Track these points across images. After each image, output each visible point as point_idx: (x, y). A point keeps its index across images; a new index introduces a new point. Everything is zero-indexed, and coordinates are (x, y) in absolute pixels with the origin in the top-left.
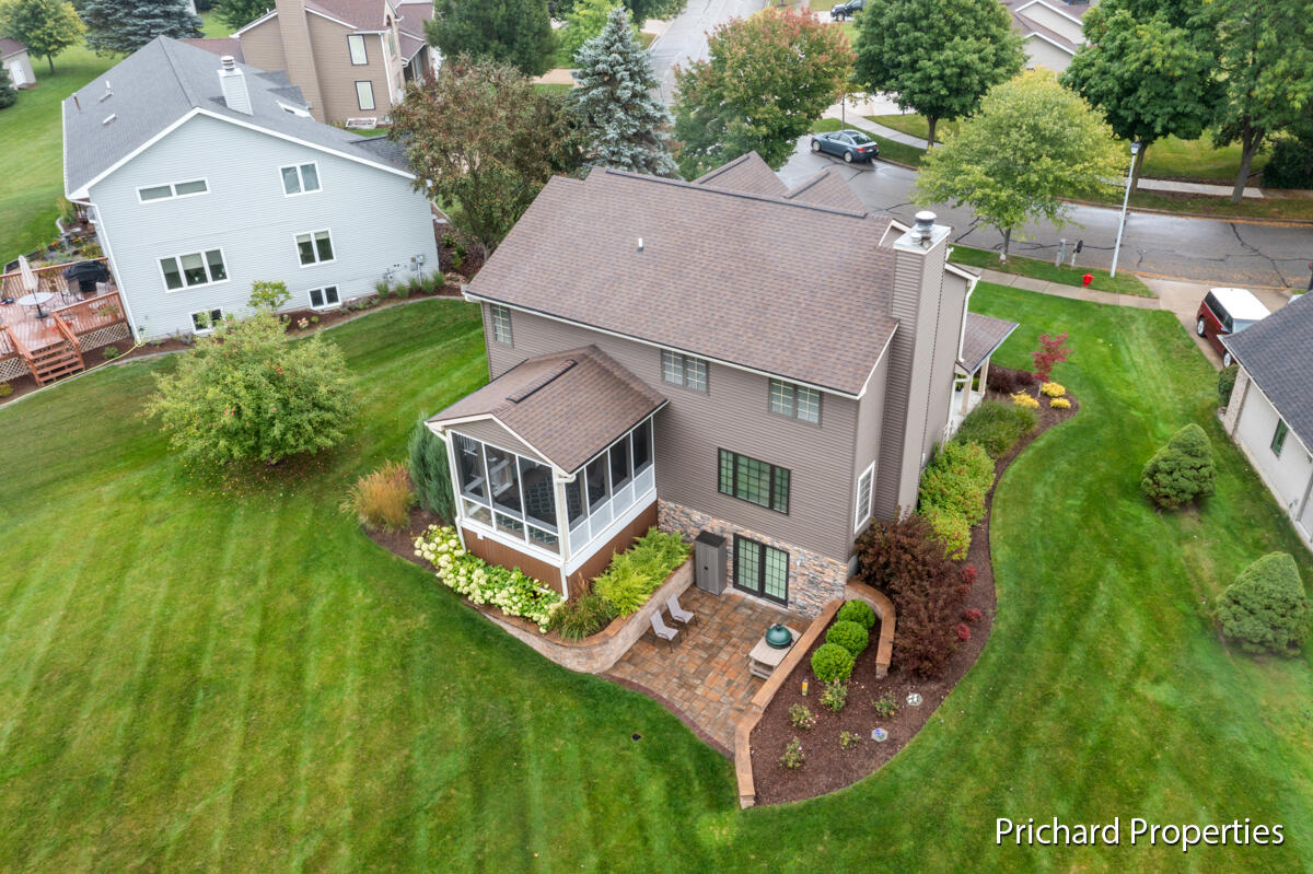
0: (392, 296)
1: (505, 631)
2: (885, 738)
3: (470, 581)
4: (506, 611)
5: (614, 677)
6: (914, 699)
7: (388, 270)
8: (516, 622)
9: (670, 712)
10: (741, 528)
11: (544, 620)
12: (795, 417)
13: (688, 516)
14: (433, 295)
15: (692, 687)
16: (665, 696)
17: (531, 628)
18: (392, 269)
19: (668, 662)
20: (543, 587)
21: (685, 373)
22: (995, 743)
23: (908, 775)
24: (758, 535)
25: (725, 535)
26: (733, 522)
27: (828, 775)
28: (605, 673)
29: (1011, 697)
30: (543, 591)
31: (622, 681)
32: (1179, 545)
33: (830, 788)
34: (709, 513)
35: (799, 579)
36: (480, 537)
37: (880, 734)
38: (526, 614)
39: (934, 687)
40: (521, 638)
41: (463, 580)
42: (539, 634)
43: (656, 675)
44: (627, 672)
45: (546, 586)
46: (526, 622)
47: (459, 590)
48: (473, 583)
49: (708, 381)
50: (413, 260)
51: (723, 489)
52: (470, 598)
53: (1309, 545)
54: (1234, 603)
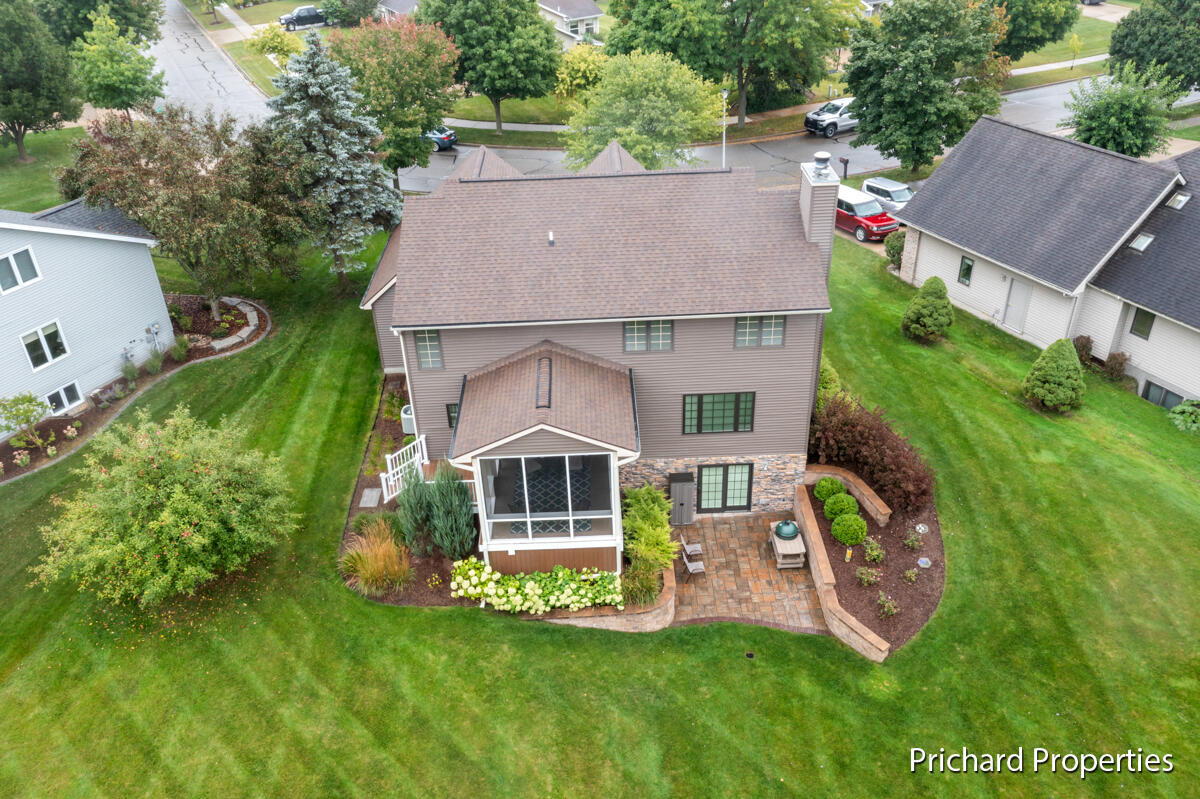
0: (144, 373)
1: (576, 627)
2: (930, 563)
3: (525, 597)
4: (574, 607)
5: (684, 622)
6: (921, 528)
7: (125, 349)
8: (587, 614)
9: (753, 626)
10: (705, 459)
11: (619, 598)
12: (759, 346)
13: (652, 467)
14: (187, 361)
15: (748, 600)
16: (737, 616)
17: (606, 610)
18: (128, 346)
19: (710, 590)
20: (593, 572)
21: (648, 338)
22: (996, 532)
23: (967, 579)
24: (723, 458)
25: (690, 470)
26: (697, 456)
27: (917, 606)
28: (674, 622)
29: (976, 499)
30: (595, 576)
31: (693, 621)
32: (958, 363)
33: (927, 615)
34: (672, 457)
35: (763, 482)
36: (512, 553)
37: (924, 562)
38: (597, 601)
39: (925, 514)
40: (594, 626)
41: (518, 599)
42: (617, 612)
43: (713, 603)
44: (688, 614)
45: (596, 570)
46: (599, 607)
47: (518, 609)
48: (531, 596)
49: (672, 340)
50: (148, 331)
51: (687, 430)
52: (532, 612)
53: (1021, 337)
54: (1044, 383)
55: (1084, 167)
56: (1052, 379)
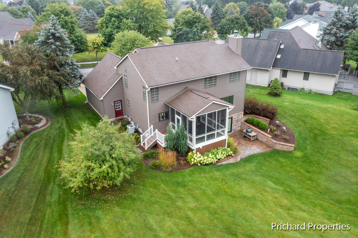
0: (18, 139)
1: (223, 164)
4: (222, 158)
6: (277, 122)
7: (7, 130)
8: (225, 159)
11: (231, 153)
12: (234, 81)
14: (30, 132)
17: (229, 157)
21: (211, 83)
23: (295, 129)
27: (291, 137)
33: (294, 138)
35: (234, 122)
36: (201, 148)
37: (284, 128)
38: (227, 155)
39: (275, 119)
40: (227, 163)
42: (232, 157)
45: (221, 148)
47: (210, 162)
49: (216, 82)
50: (13, 124)
52: (213, 162)
53: (256, 85)
54: (275, 89)
55: (258, 43)
56: (277, 88)
